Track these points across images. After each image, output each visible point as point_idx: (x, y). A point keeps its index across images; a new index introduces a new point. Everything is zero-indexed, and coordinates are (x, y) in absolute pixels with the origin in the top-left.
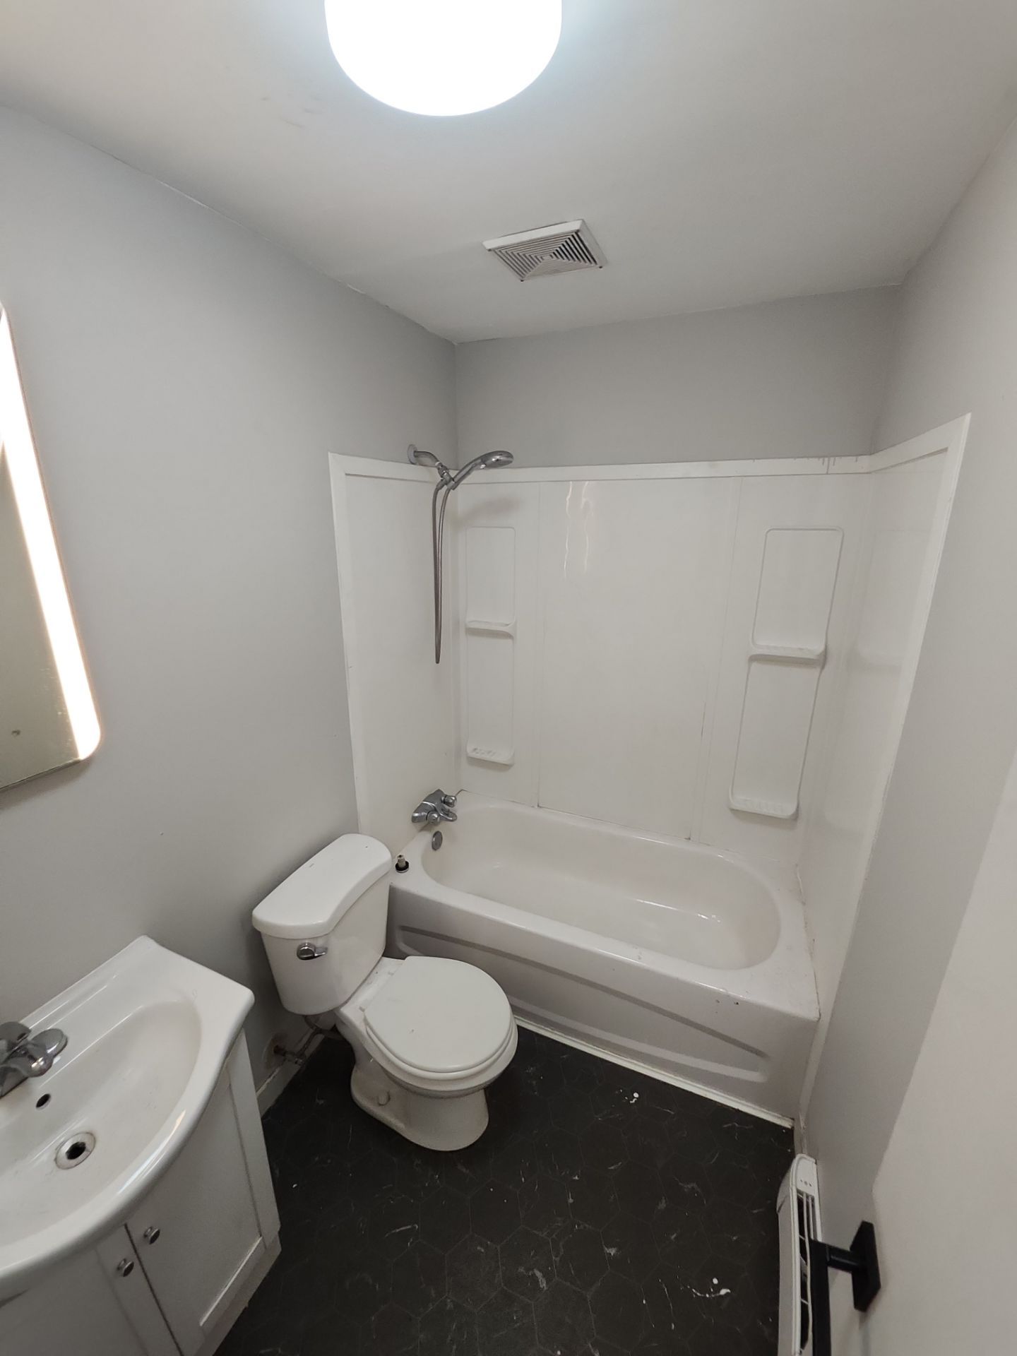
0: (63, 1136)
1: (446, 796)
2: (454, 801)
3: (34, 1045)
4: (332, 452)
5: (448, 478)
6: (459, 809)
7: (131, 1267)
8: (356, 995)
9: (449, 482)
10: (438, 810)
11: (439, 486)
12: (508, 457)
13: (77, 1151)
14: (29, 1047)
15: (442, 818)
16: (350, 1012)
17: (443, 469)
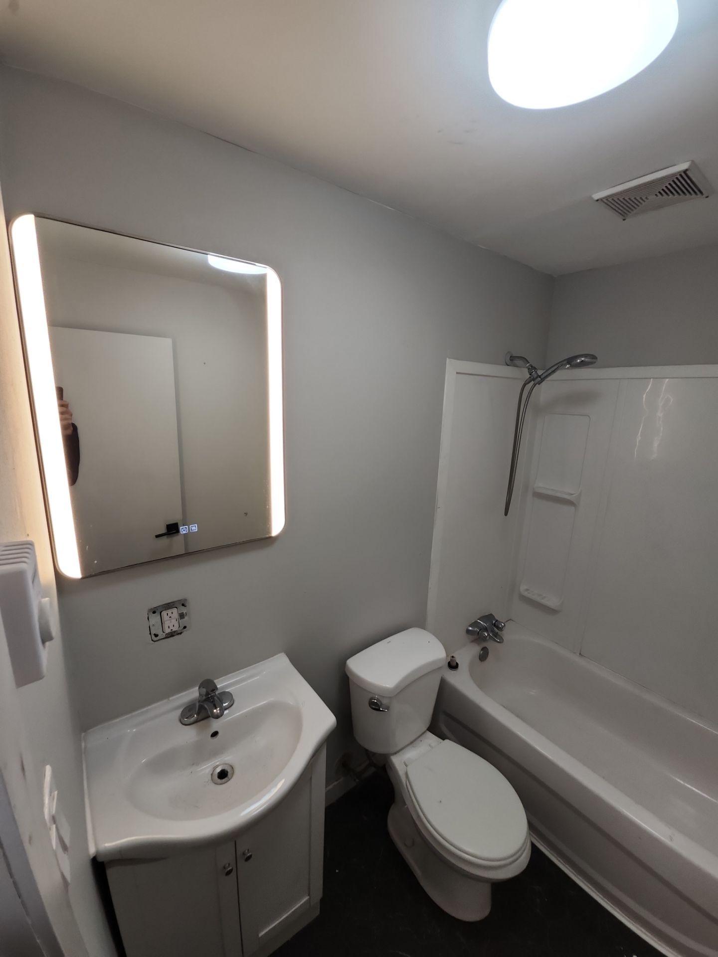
0: (218, 761)
1: (497, 621)
2: (503, 627)
3: (218, 698)
4: (449, 358)
5: (535, 376)
6: (506, 634)
7: (230, 871)
8: (403, 751)
9: (536, 379)
10: (488, 629)
11: (528, 381)
12: (593, 358)
13: (223, 775)
14: (215, 698)
15: (491, 637)
16: (397, 761)
17: (532, 369)
